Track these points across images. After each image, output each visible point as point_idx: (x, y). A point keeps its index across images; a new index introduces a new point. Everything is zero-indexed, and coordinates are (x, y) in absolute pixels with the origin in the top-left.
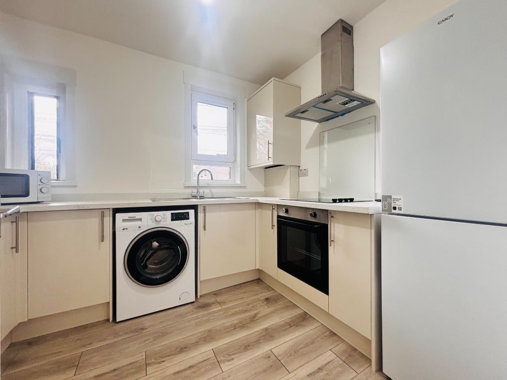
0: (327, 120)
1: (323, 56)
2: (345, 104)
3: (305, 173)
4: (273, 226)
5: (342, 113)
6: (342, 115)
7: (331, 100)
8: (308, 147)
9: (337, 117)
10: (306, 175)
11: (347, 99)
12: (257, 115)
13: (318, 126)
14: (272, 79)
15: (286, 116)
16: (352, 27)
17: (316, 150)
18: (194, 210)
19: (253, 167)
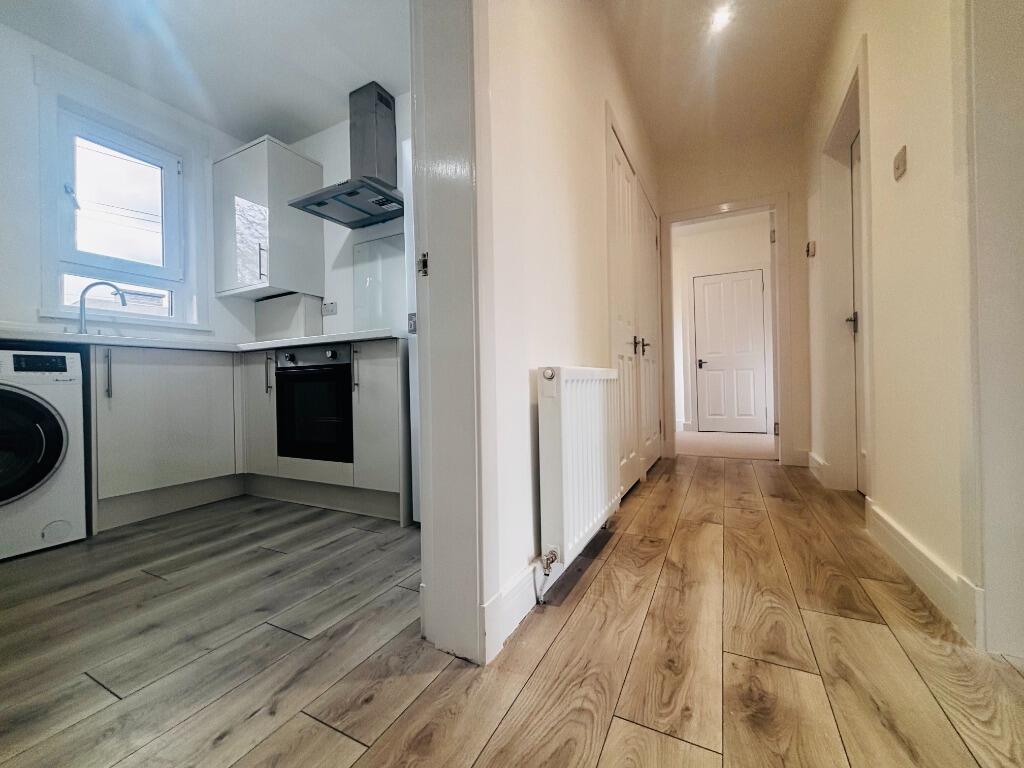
0: (364, 226)
1: (353, 126)
2: (381, 203)
3: (332, 310)
4: (268, 387)
5: (382, 218)
6: (384, 221)
7: (358, 193)
8: (336, 266)
9: (377, 223)
10: (333, 312)
11: (381, 197)
12: (236, 198)
13: (350, 235)
14: (266, 137)
15: (290, 205)
16: (393, 98)
17: (348, 272)
18: (78, 355)
19: (227, 293)
